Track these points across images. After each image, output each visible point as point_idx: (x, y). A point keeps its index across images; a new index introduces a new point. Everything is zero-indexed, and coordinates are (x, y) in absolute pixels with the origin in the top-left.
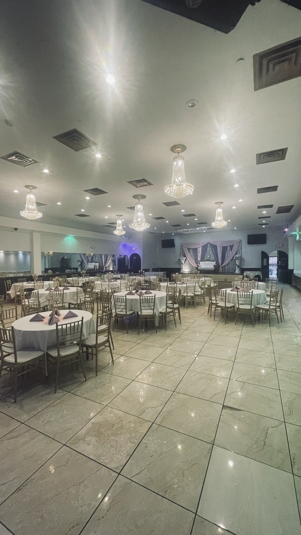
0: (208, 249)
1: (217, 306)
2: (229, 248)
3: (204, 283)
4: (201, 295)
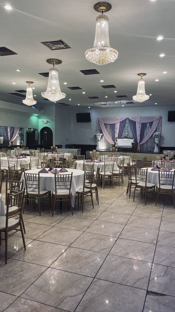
0: (127, 125)
1: (137, 186)
2: (148, 125)
3: (123, 161)
4: (120, 174)
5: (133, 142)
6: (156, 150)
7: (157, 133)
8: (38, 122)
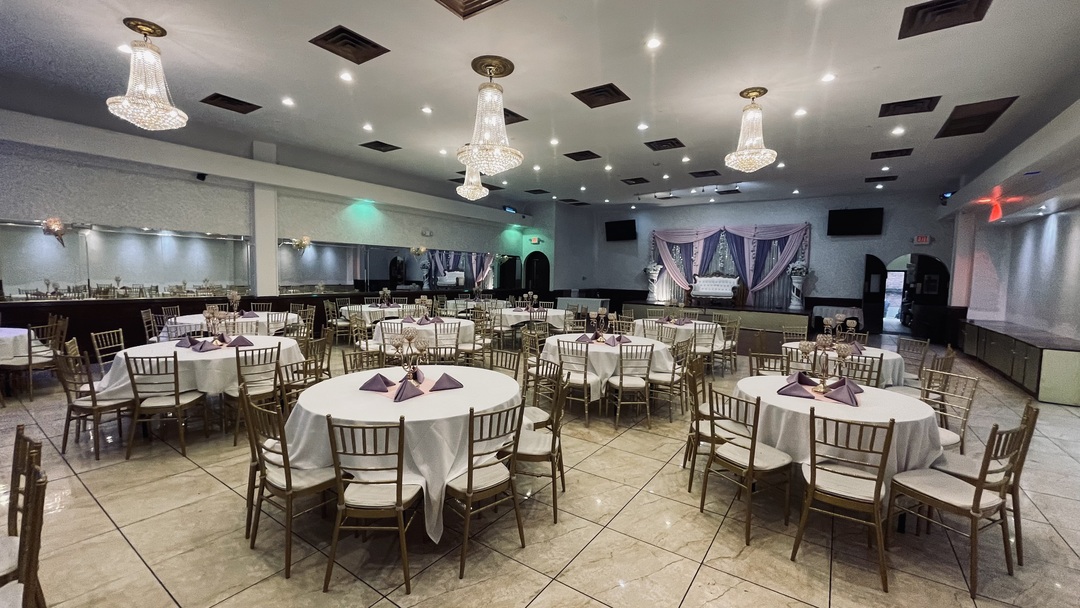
0: (721, 245)
1: (716, 459)
2: (776, 244)
5: (736, 284)
6: (795, 304)
7: (798, 264)
8: (520, 243)
